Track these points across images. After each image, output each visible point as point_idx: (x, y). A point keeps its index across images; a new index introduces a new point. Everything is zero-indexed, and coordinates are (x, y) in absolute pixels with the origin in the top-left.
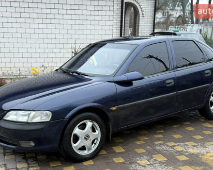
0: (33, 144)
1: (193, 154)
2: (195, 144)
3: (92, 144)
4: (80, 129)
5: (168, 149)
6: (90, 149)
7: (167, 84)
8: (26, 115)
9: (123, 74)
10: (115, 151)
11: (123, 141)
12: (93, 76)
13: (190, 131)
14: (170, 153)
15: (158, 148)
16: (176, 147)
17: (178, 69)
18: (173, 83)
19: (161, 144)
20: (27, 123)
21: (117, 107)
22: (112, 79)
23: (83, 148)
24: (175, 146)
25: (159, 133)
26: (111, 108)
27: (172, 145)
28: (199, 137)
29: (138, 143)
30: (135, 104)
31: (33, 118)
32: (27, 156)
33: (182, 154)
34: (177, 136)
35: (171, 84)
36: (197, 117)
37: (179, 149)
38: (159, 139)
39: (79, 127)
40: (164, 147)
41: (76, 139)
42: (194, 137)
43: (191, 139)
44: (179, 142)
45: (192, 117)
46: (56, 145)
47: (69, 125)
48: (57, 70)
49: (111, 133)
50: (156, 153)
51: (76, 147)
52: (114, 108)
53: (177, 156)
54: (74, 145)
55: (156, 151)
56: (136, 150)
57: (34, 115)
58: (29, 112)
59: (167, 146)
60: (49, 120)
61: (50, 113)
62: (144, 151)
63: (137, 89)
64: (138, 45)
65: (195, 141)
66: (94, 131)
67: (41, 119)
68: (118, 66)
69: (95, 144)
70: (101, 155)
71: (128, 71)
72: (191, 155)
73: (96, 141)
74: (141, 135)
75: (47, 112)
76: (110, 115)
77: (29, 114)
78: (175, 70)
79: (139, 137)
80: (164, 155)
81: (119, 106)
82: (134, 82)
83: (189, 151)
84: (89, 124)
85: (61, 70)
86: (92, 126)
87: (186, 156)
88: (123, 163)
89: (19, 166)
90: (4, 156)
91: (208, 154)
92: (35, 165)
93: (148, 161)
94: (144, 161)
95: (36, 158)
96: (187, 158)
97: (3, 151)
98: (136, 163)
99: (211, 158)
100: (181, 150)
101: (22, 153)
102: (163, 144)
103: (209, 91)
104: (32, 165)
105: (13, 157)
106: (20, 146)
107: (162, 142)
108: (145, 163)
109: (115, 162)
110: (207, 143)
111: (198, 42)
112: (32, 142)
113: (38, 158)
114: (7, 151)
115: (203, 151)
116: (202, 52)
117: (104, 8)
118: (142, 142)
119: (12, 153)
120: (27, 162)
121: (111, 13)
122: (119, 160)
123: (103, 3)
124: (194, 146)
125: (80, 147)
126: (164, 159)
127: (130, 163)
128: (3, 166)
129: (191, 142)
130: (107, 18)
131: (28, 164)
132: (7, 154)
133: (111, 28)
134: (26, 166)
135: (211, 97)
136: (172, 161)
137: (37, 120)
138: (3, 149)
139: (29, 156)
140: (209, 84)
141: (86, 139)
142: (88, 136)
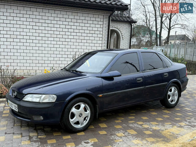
0: (42, 118)
1: (156, 130)
2: (158, 124)
3: (84, 120)
4: (76, 109)
5: (138, 126)
6: (82, 124)
7: (138, 80)
8: (38, 98)
9: (107, 72)
10: (100, 126)
11: (106, 120)
12: (87, 73)
13: (154, 115)
14: (139, 129)
15: (131, 125)
16: (144, 125)
17: (145, 71)
18: (142, 80)
19: (133, 123)
20: (39, 103)
21: (102, 94)
22: (100, 75)
23: (78, 123)
24: (143, 124)
25: (132, 116)
26: (98, 95)
27: (141, 123)
28: (160, 119)
29: (117, 121)
30: (115, 94)
31: (44, 99)
32: (37, 128)
33: (148, 130)
34: (145, 118)
35: (140, 81)
36: (159, 106)
37: (146, 126)
38: (131, 120)
39: (75, 107)
40: (135, 125)
41: (73, 115)
42: (156, 119)
43: (154, 120)
44: (146, 122)
45: (156, 106)
46: (59, 119)
47: (68, 106)
48: (62, 69)
49: (97, 113)
50: (130, 128)
51: (72, 121)
52: (101, 95)
53: (145, 131)
54: (71, 120)
55: (130, 127)
56: (115, 126)
57: (44, 97)
58: (40, 95)
59: (138, 124)
60: (54, 101)
61: (55, 97)
62: (121, 127)
63: (116, 83)
64: (118, 54)
65: (157, 121)
66: (86, 111)
67: (49, 100)
68: (104, 67)
69: (86, 120)
70: (90, 129)
71: (111, 70)
72: (154, 131)
73: (87, 118)
74: (119, 116)
75: (53, 95)
76: (97, 100)
77: (41, 97)
78: (143, 72)
79: (118, 118)
80: (135, 130)
81: (104, 94)
82: (115, 78)
83: (153, 128)
84: (83, 106)
85: (65, 69)
86: (85, 107)
87: (151, 131)
88: (106, 135)
89: (31, 134)
90: (21, 127)
91: (167, 130)
92: (42, 134)
93: (124, 133)
94: (120, 134)
95: (44, 129)
96: (151, 133)
97: (20, 124)
98: (115, 135)
99: (169, 133)
100: (147, 127)
101: (34, 126)
102: (135, 123)
103: (167, 87)
104: (41, 134)
105: (27, 128)
106: (33, 120)
107: (134, 122)
108: (121, 135)
109: (100, 134)
110: (166, 123)
111: (159, 54)
112: (41, 117)
113: (45, 129)
114: (23, 125)
115: (163, 128)
116: (162, 61)
117: (96, 32)
118: (120, 121)
119: (27, 126)
120: (37, 132)
121: (101, 36)
122: (103, 132)
123: (96, 29)
124: (156, 125)
125: (75, 121)
126: (134, 133)
127: (111, 135)
128: (20, 134)
129: (154, 122)
130: (98, 39)
131: (38, 133)
132: (23, 126)
133: (101, 45)
134: (36, 134)
135: (169, 92)
136: (140, 134)
137: (46, 101)
138: (21, 123)
139: (39, 128)
140: (167, 83)
141: (80, 116)
142: (81, 114)
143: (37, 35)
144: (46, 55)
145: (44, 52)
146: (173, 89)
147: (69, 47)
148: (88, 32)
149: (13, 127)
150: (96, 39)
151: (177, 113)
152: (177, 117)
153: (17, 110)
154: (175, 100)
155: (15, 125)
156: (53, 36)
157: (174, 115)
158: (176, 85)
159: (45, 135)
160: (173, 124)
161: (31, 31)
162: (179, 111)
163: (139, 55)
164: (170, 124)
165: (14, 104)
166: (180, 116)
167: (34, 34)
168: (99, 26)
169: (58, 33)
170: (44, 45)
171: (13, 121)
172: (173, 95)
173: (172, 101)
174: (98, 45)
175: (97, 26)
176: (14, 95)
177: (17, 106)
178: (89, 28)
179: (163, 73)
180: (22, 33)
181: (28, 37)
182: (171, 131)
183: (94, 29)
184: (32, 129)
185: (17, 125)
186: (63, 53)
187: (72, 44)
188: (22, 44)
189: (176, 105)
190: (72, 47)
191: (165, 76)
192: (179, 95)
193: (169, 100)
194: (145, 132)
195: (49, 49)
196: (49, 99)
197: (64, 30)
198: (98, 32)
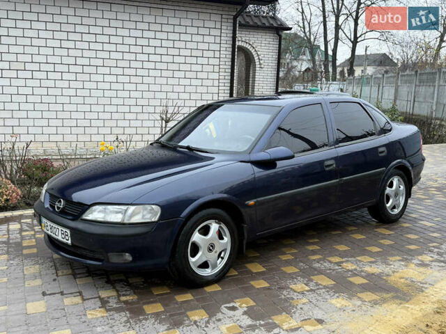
0: (129, 257)
1: (373, 274)
2: (373, 260)
3: (218, 258)
4: (200, 233)
5: (332, 266)
6: (215, 266)
7: (327, 166)
8: (120, 212)
9: (263, 150)
10: (250, 270)
11: (258, 255)
12: (217, 153)
13: (359, 239)
14: (337, 273)
15: (317, 265)
16: (344, 264)
17: (341, 144)
18: (334, 166)
19: (320, 259)
20: (122, 224)
21: (255, 200)
23: (205, 265)
24: (342, 262)
25: (313, 244)
26: (247, 203)
27: (337, 260)
28: (376, 249)
29: (284, 258)
30: (281, 197)
31: (132, 215)
32: (112, 278)
33: (356, 275)
34: (342, 248)
37: (350, 266)
38: (314, 252)
39: (199, 231)
40: (325, 264)
41: (195, 249)
42: (367, 248)
43: (364, 252)
44: (346, 256)
45: (358, 219)
46: (165, 259)
47: (185, 229)
48: (151, 144)
49: (245, 242)
50: (316, 272)
51: (194, 263)
52: (251, 203)
53: (350, 277)
54: (192, 260)
55: (315, 269)
56: (283, 269)
57: (134, 211)
58: (124, 207)
59: (330, 262)
60: (156, 219)
61: (157, 209)
62: (296, 270)
63: (286, 174)
64: (281, 108)
65: (371, 254)
66: (221, 238)
67: (143, 218)
69: (222, 258)
70: (231, 276)
72: (369, 276)
73: (223, 253)
74: (286, 246)
75: (154, 206)
76: (245, 212)
77: (126, 211)
78: (337, 146)
79: (284, 249)
80: (329, 276)
81: (259, 199)
82: (279, 164)
83: (366, 269)
84: (214, 227)
85: (159, 144)
86: (219, 230)
87: (362, 277)
88: (268, 289)
89: (104, 294)
90: (75, 278)
91: (396, 274)
92: (128, 293)
93: (306, 284)
94: (299, 286)
95: (127, 282)
96: (365, 281)
97: (70, 271)
98: (289, 288)
99: (402, 280)
100: (353, 267)
101: (102, 274)
102: (324, 260)
103: (384, 179)
104: (124, 293)
105: (90, 280)
106: (108, 261)
107: (320, 257)
108: (302, 288)
109: (254, 287)
110: (391, 258)
111: (366, 105)
112: (127, 254)
113: (131, 281)
114: (77, 272)
115: (387, 270)
116: (373, 120)
117: (206, 54)
118: (290, 257)
119: (87, 275)
120: (114, 288)
121: (216, 62)
122: (261, 284)
123: (205, 46)
124: (371, 262)
125: (201, 262)
126: (329, 282)
127: (279, 288)
128: (78, 294)
129: (366, 257)
130: (210, 68)
131: (117, 291)
132: (78, 276)
133: (216, 83)
134: (114, 293)
135: (388, 188)
136: (343, 286)
137: (137, 219)
138: (71, 268)
139: (116, 278)
140: (384, 168)
141: (210, 250)
142: (213, 246)
143: (72, 61)
144: (94, 108)
145: (88, 100)
146: (396, 181)
147: (145, 87)
148: (188, 53)
149: (56, 277)
150: (206, 68)
151: (408, 233)
152: (411, 242)
153: (69, 242)
154: (399, 207)
155: (60, 273)
156: (107, 63)
157: (402, 238)
158: (401, 172)
159: (135, 293)
160: (407, 259)
161: (58, 52)
162: (409, 231)
163: (325, 109)
164: (399, 260)
165: (60, 228)
166: (416, 240)
167: (65, 60)
168: (211, 39)
169: (119, 56)
170: (87, 85)
171: (51, 264)
172: (396, 195)
173: (394, 207)
174: (209, 83)
175: (207, 39)
176: (58, 208)
177: (68, 231)
178: (189, 45)
179: (376, 148)
180: (36, 58)
181: (50, 67)
182: (406, 276)
183: (201, 46)
184: (101, 282)
185: (62, 272)
186: (133, 102)
187: (151, 80)
188: (37, 83)
189: (401, 217)
190: (153, 88)
191: (381, 155)
192: (408, 195)
193: (388, 205)
194: (352, 279)
195: (100, 93)
196: (143, 216)
197: (133, 49)
198: (211, 54)
